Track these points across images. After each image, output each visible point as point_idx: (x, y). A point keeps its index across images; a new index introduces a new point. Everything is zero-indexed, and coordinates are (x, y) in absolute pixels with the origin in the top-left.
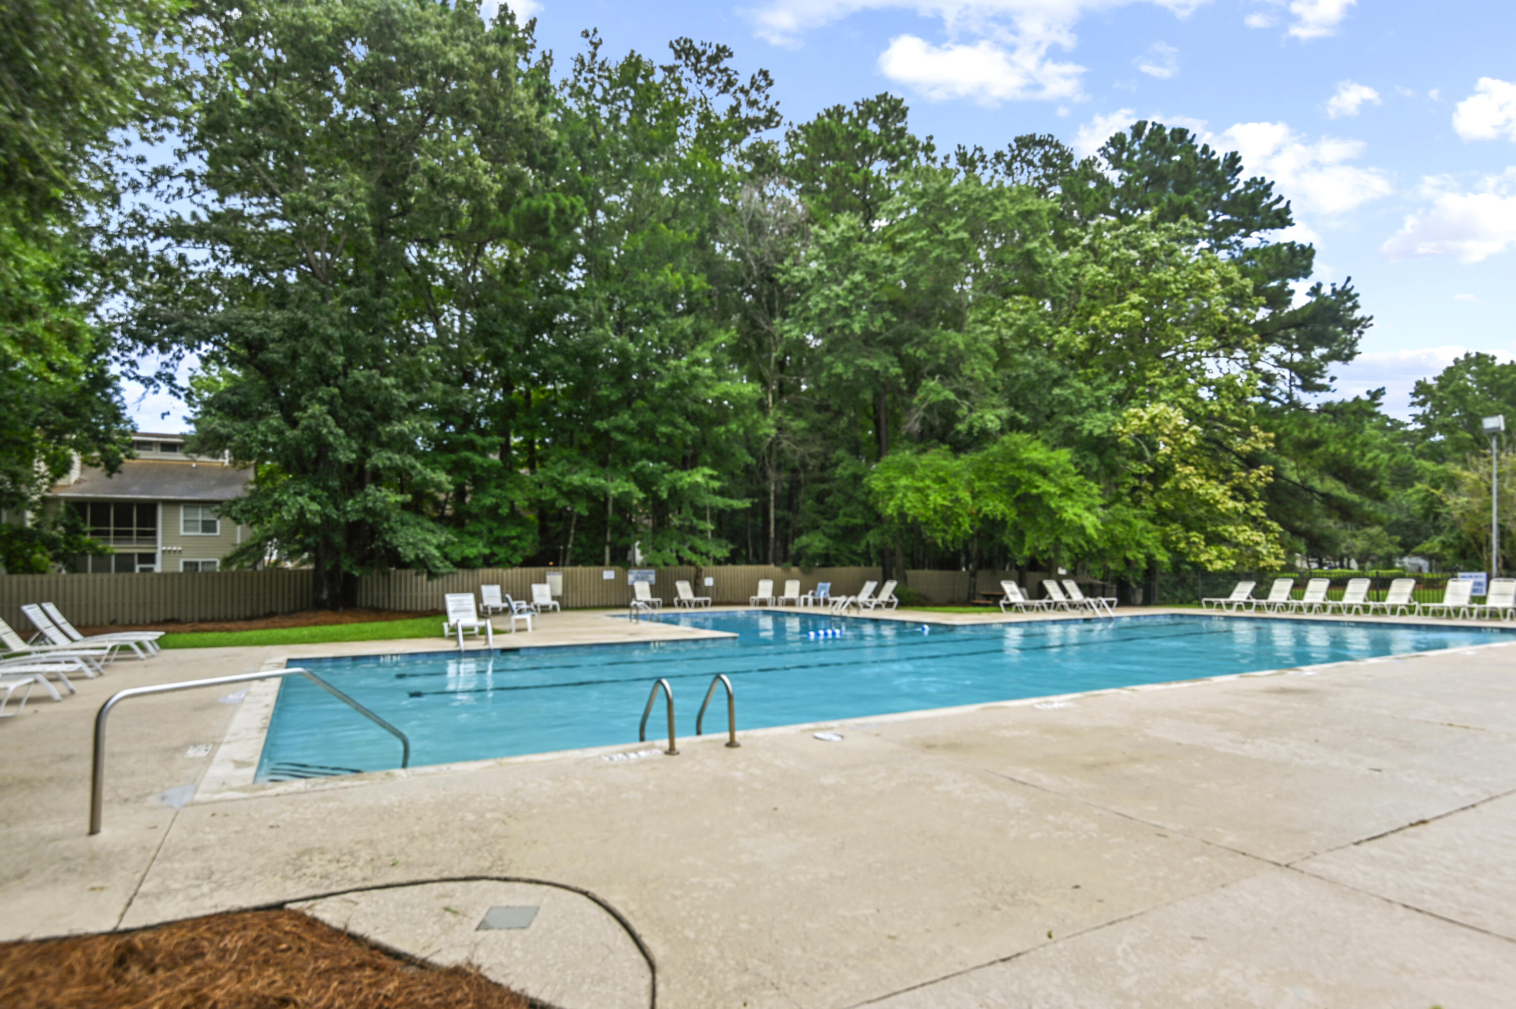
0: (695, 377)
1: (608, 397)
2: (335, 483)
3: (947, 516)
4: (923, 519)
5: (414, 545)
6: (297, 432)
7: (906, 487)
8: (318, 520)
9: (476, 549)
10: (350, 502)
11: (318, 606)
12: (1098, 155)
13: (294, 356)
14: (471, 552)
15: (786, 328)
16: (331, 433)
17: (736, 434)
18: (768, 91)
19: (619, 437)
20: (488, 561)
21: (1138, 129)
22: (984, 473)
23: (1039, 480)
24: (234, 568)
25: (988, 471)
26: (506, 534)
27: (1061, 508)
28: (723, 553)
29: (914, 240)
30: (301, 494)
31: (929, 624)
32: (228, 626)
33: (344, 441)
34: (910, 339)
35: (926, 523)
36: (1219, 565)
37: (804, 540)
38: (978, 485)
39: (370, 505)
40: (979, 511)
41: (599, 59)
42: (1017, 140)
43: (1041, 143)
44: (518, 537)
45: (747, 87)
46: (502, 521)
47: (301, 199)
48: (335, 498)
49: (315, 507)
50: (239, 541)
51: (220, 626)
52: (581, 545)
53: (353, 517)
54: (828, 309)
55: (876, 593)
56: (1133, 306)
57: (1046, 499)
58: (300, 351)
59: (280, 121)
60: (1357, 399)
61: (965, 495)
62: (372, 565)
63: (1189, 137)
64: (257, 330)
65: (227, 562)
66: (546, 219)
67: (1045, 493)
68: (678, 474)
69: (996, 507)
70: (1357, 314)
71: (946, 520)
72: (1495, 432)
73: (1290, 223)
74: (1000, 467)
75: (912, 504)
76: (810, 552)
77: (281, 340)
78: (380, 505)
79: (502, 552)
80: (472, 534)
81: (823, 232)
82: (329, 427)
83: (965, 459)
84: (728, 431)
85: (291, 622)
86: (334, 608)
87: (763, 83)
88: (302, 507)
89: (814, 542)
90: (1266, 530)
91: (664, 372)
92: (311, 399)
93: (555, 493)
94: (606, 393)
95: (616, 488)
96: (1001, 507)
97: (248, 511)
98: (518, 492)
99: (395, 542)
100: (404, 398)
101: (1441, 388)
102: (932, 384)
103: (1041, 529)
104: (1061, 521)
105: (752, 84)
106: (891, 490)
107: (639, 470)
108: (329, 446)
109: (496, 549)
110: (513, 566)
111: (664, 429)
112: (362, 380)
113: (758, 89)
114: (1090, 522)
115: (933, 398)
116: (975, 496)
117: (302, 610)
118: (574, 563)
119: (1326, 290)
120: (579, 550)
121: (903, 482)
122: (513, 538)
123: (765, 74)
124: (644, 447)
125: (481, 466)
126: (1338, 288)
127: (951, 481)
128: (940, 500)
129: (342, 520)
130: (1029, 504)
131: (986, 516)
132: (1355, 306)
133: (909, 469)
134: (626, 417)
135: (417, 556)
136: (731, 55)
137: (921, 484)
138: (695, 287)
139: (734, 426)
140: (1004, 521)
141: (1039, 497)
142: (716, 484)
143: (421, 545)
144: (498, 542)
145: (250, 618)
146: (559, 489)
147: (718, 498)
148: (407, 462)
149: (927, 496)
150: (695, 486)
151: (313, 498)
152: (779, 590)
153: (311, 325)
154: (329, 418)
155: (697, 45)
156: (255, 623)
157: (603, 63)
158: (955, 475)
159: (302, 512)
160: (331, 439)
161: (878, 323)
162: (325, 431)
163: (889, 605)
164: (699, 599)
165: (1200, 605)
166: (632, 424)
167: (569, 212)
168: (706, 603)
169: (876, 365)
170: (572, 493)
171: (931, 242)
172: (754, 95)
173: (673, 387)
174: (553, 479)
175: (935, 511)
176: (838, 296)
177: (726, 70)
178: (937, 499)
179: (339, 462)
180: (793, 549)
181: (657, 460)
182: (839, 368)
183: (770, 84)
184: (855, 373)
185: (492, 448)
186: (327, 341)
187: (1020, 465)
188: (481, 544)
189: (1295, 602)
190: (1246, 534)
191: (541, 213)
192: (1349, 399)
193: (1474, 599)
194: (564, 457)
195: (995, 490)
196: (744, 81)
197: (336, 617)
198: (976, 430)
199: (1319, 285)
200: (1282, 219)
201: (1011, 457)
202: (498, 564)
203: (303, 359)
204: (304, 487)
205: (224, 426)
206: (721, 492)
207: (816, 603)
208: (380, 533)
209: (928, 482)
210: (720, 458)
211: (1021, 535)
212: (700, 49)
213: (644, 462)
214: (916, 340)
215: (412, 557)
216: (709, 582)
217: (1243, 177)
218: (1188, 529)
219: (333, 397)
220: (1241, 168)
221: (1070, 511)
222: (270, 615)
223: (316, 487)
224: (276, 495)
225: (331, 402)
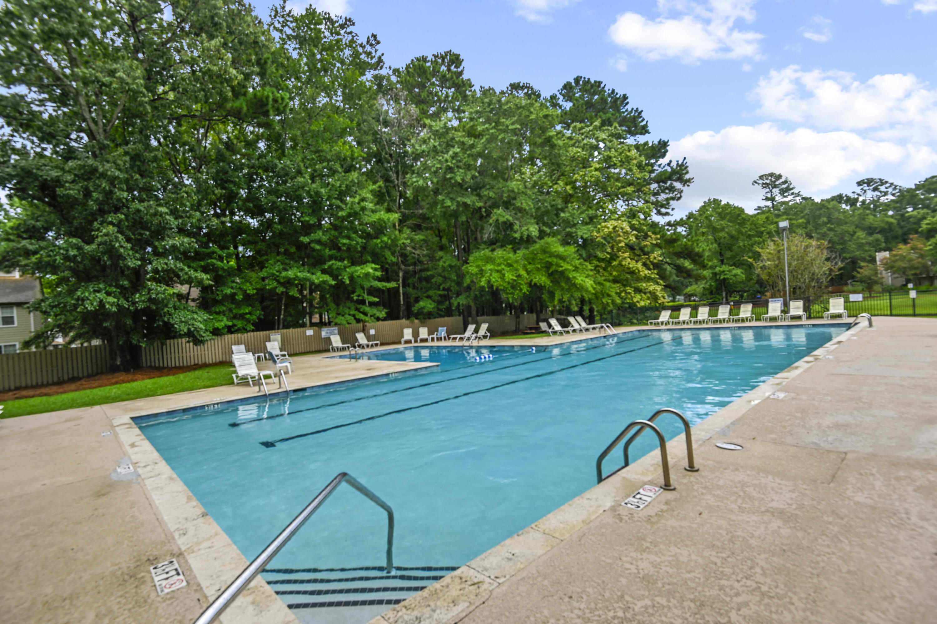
0: (363, 209)
1: (308, 221)
2: (126, 283)
3: (514, 286)
4: (502, 288)
5: (186, 322)
6: (94, 246)
7: (490, 270)
8: (114, 309)
9: (223, 322)
10: (137, 295)
11: (114, 370)
12: (558, 94)
13: (87, 194)
14: (220, 325)
15: (415, 180)
16: (122, 246)
17: (386, 244)
18: (377, 47)
19: (318, 247)
20: (230, 330)
21: (577, 80)
22: (531, 260)
23: (561, 263)
24: (33, 349)
25: (533, 259)
26: (242, 311)
27: (574, 277)
28: (382, 314)
29: (488, 129)
30: (99, 291)
31: (536, 346)
32: (44, 390)
33: (131, 253)
34: (484, 186)
35: (503, 290)
36: (642, 304)
37: (421, 304)
38: (530, 267)
39: (154, 296)
40: (531, 281)
41: (287, 9)
42: (511, 85)
43: (522, 88)
44: (250, 313)
45: (365, 43)
46: (239, 304)
47: (91, 75)
48: (125, 293)
49: (111, 299)
50: (33, 329)
51: (38, 392)
52: (291, 315)
53: (141, 306)
54: (441, 168)
55: (476, 331)
56: (596, 170)
57: (567, 273)
58: (92, 189)
59: (69, 15)
60: (681, 219)
61: (523, 273)
62: (153, 338)
63: (602, 85)
64: (55, 173)
65: (27, 344)
66: (267, 104)
67: (566, 269)
68: (353, 269)
69: (542, 279)
70: (687, 177)
71: (513, 287)
72: (784, 229)
73: (647, 132)
74: (540, 256)
75: (495, 279)
76: (425, 311)
77: (73, 181)
78: (161, 296)
79: (240, 324)
80: (218, 313)
81: (434, 124)
82: (120, 243)
83: (521, 253)
84: (382, 242)
85: (97, 383)
86: (126, 370)
87: (374, 42)
88: (101, 301)
89: (427, 305)
90: (658, 284)
91: (344, 206)
92: (102, 223)
93: (275, 284)
94: (307, 219)
95: (318, 279)
96: (544, 278)
97: (56, 306)
98: (248, 284)
99: (171, 321)
100: (173, 222)
101: (701, 215)
102: (499, 212)
103: (563, 289)
104: (575, 285)
105: (368, 42)
106: (482, 272)
107: (330, 267)
108: (120, 257)
109: (235, 321)
110: (247, 331)
111: (345, 241)
112: (142, 209)
113: (371, 45)
114: (589, 283)
115: (501, 220)
116: (528, 273)
117: (102, 373)
118: (287, 326)
119: (674, 164)
120: (289, 319)
121: (489, 267)
122: (247, 314)
123: (374, 36)
124: (331, 253)
125: (223, 269)
126: (680, 163)
127: (515, 265)
128: (511, 277)
129: (132, 308)
130: (556, 276)
131: (535, 284)
132: (687, 172)
133: (489, 260)
134: (321, 234)
135: (189, 330)
136: (354, 24)
137: (500, 268)
138: (356, 155)
139: (385, 239)
140: (545, 287)
141: (562, 273)
142: (379, 274)
143: (191, 322)
144: (235, 317)
145: (60, 383)
146: (278, 281)
147: (377, 282)
148: (178, 265)
149: (504, 275)
150: (367, 275)
151: (108, 294)
152: (416, 334)
153: (101, 170)
154: (120, 235)
155: (333, 17)
156: (66, 386)
157: (290, 12)
158: (517, 262)
159: (101, 304)
160: (122, 250)
161: (469, 177)
162: (117, 245)
163: (485, 337)
164: (371, 343)
165: (647, 324)
166: (324, 238)
167: (280, 101)
168: (376, 345)
169: (468, 201)
170: (288, 283)
171: (498, 130)
172: (368, 48)
173: (349, 215)
174: (273, 275)
175: (509, 283)
176: (447, 161)
177: (351, 33)
178: (509, 276)
179: (128, 268)
180: (415, 309)
181: (342, 260)
182: (448, 203)
183: (378, 43)
184: (457, 206)
185: (229, 256)
186: (112, 181)
187: (552, 255)
188: (225, 319)
189: (692, 319)
190: (652, 287)
191: (264, 100)
192: (678, 219)
193: (782, 311)
194: (278, 261)
195: (538, 269)
196: (362, 39)
197: (130, 377)
198: (525, 237)
199: (671, 161)
200: (644, 130)
201: (544, 251)
202: (237, 331)
203: (94, 194)
204: (101, 286)
205: (31, 244)
206: (379, 279)
207: (439, 339)
208: (161, 316)
209: (503, 267)
210: (376, 258)
211: (552, 294)
212: (335, 19)
213: (333, 262)
214: (488, 187)
215: (186, 330)
216: (372, 332)
217: (629, 107)
218: (625, 286)
219: (121, 221)
220: (627, 103)
221: (580, 279)
222: (74, 379)
223: (110, 286)
224: (79, 293)
225: (118, 225)
